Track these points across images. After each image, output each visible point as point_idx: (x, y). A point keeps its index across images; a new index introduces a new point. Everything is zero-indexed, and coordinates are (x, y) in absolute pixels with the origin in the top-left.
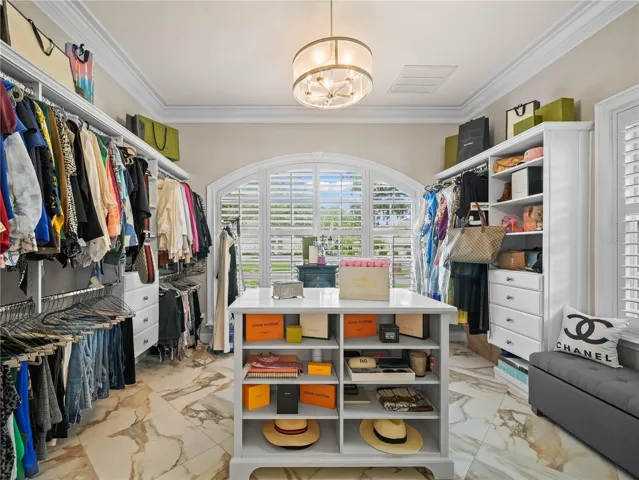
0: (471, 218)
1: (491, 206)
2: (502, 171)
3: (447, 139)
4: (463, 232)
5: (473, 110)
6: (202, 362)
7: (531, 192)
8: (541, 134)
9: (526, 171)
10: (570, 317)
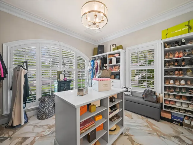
0: (104, 67)
1: (107, 65)
2: (110, 58)
3: (94, 48)
4: (103, 71)
5: (99, 43)
6: (6, 136)
7: (117, 63)
8: (120, 51)
9: (115, 58)
10: (124, 88)
